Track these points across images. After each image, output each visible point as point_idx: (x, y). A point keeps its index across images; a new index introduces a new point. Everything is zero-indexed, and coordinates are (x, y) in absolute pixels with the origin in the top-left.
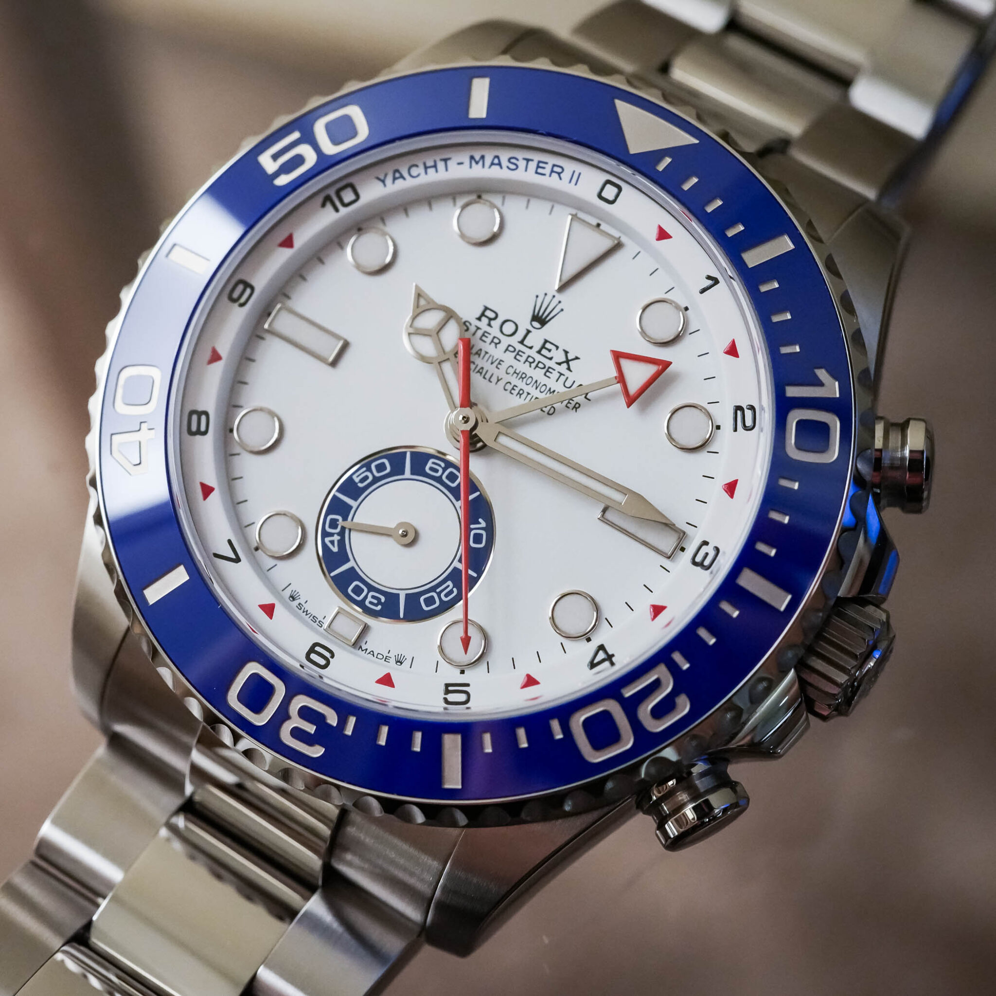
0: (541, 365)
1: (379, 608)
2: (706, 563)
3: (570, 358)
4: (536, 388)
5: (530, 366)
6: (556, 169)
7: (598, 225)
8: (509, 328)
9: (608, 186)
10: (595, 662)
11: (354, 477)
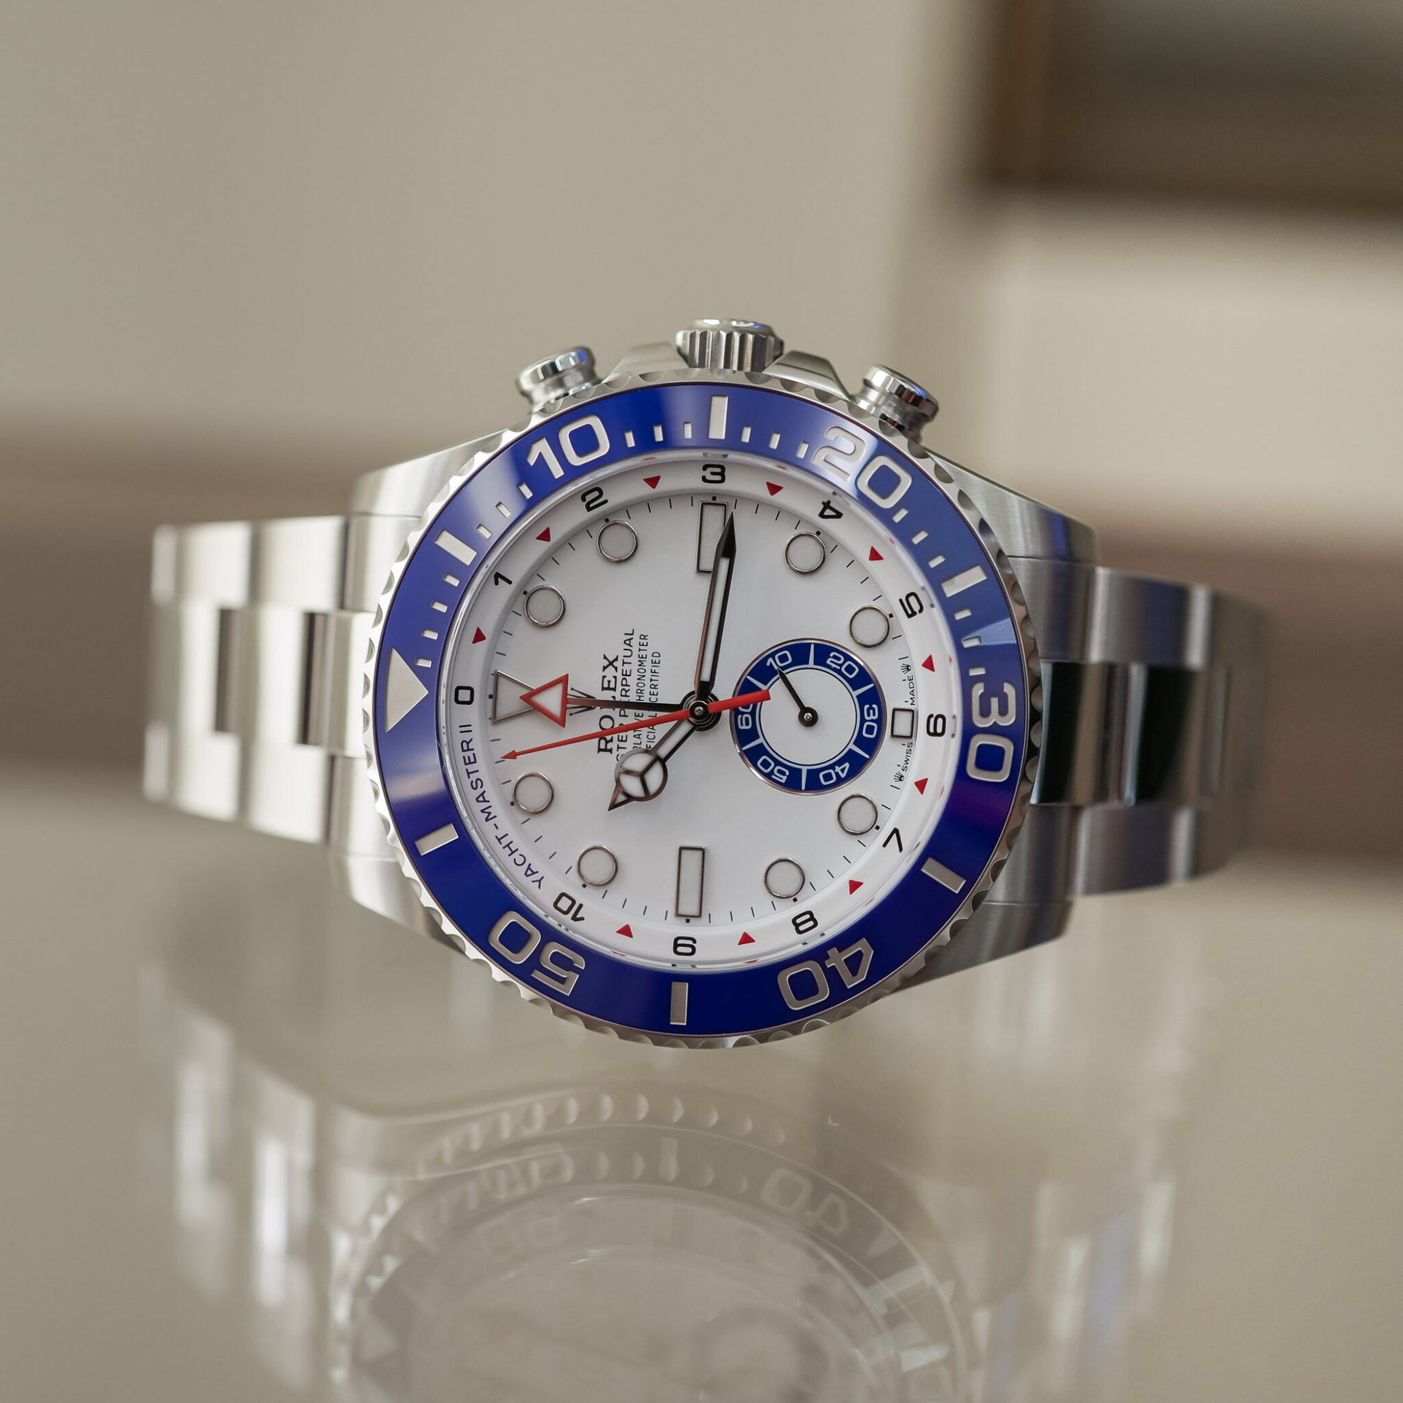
0: (624, 682)
1: (874, 706)
2: (719, 470)
3: (608, 663)
4: (644, 676)
5: (629, 690)
6: (465, 748)
10: (835, 514)
11: (783, 781)
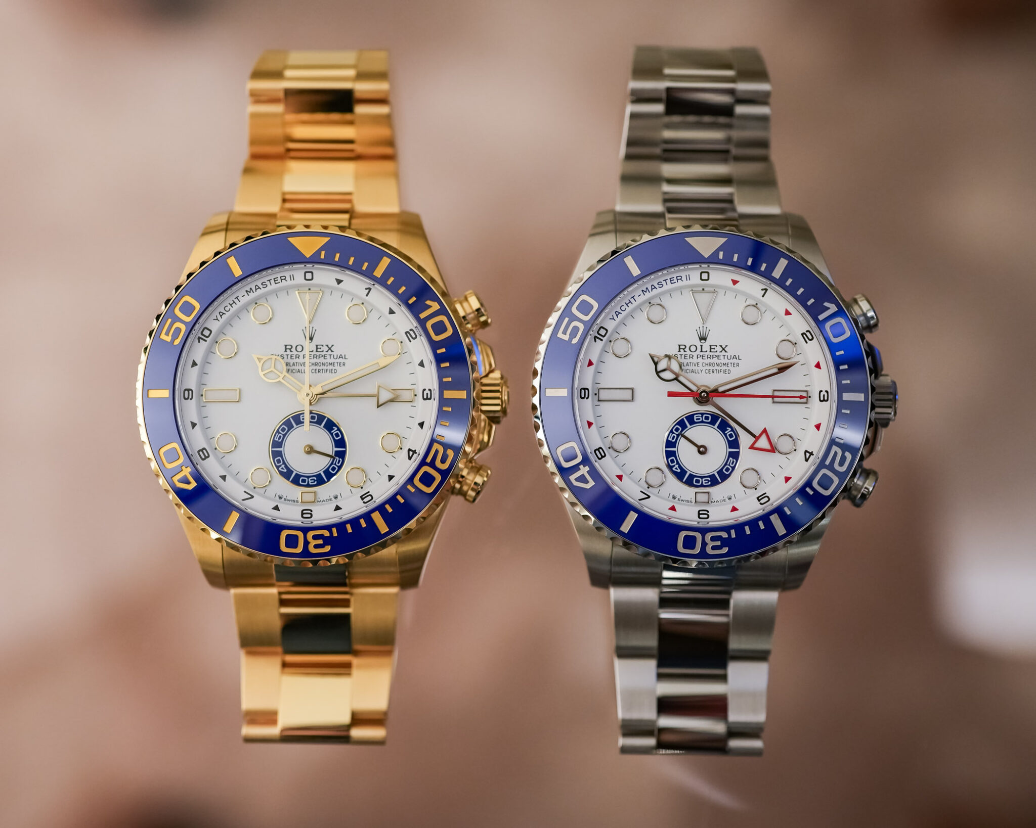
7: (703, 289)
8: (693, 348)
9: (703, 274)
